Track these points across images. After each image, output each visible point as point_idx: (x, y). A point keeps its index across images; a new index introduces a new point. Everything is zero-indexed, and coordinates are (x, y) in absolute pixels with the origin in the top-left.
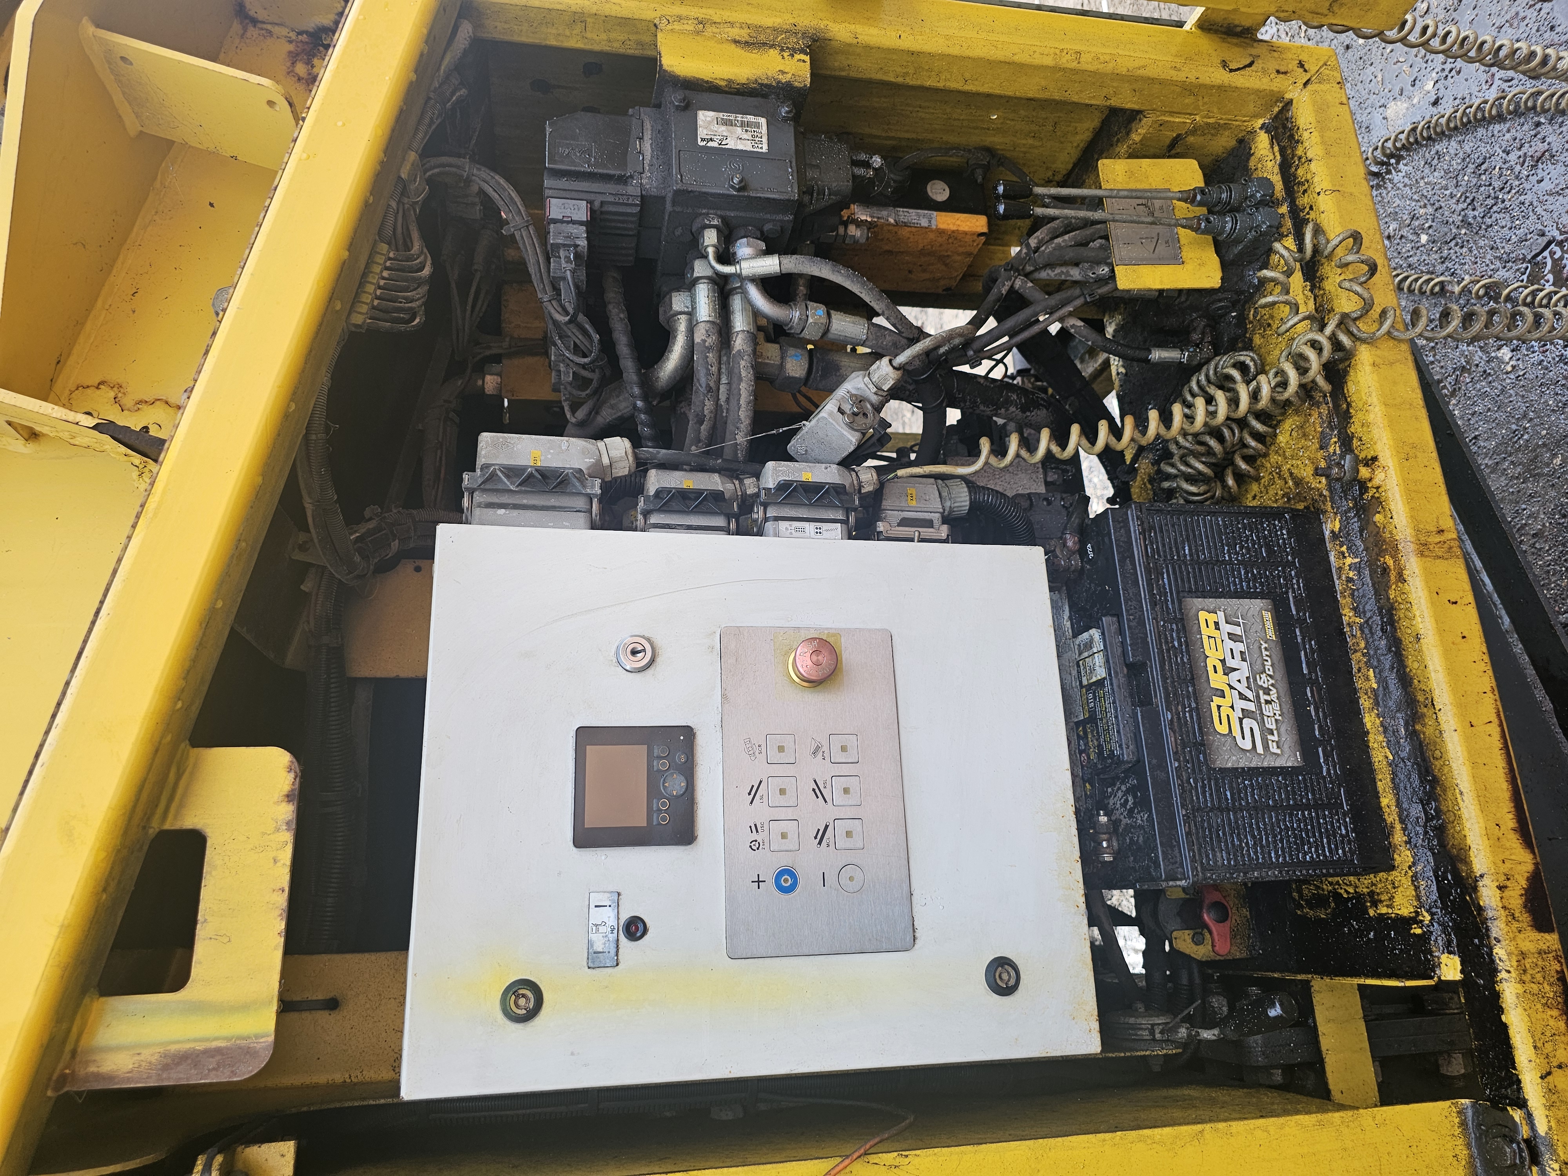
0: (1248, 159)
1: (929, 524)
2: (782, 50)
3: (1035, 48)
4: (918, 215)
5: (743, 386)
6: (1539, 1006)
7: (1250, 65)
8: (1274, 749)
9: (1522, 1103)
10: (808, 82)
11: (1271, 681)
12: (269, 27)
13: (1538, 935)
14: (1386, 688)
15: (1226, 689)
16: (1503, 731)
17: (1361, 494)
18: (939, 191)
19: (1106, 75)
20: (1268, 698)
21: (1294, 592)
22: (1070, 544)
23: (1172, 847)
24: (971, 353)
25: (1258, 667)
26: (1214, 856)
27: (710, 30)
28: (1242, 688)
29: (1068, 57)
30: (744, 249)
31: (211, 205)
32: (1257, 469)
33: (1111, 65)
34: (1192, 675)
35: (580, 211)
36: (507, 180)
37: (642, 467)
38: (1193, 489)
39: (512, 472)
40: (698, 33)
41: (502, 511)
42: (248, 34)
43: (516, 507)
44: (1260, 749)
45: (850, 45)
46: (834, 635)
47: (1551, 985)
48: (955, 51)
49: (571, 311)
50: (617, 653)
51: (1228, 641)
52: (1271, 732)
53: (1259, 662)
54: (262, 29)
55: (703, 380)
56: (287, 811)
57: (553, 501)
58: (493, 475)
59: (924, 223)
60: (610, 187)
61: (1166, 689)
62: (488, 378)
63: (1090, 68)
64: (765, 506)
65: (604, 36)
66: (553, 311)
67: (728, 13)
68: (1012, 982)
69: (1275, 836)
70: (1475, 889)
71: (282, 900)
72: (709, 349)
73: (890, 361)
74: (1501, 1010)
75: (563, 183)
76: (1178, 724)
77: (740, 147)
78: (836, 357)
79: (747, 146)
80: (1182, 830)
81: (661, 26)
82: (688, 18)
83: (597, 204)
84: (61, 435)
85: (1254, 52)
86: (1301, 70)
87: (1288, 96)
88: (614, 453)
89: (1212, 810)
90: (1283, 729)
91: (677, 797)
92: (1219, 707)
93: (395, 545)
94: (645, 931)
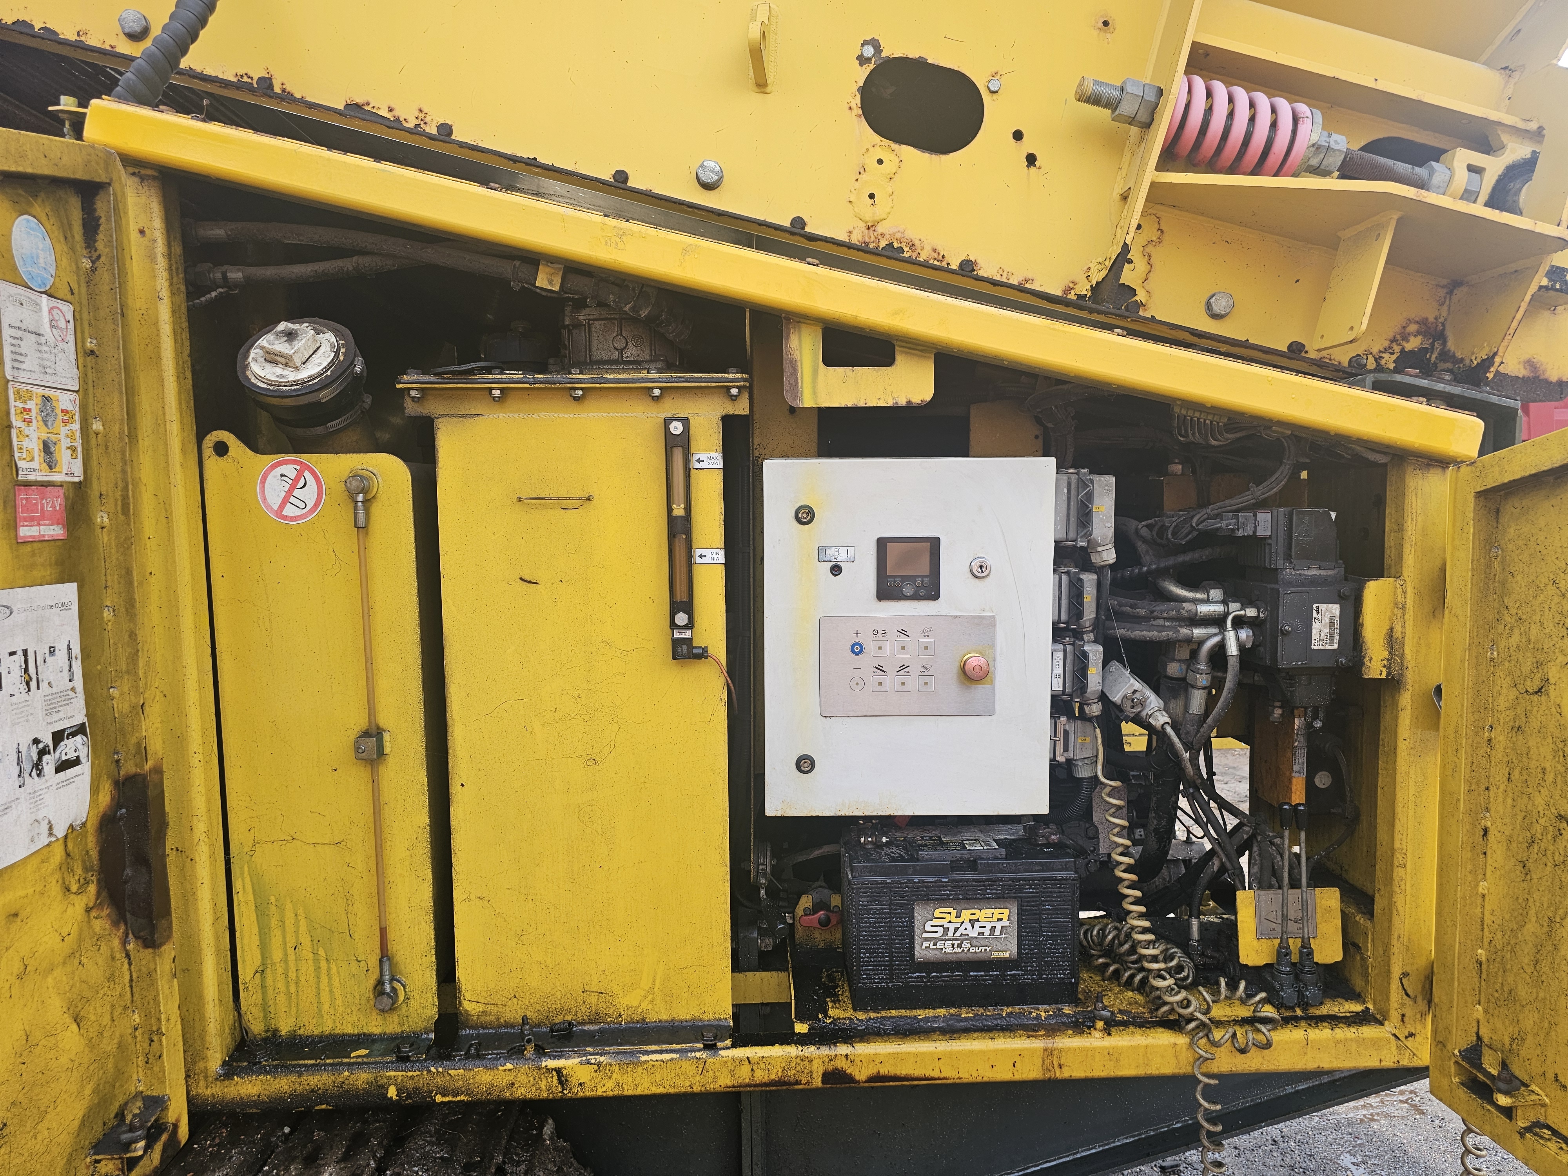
0: (1343, 998)
1: (1066, 749)
2: (1388, 660)
3: (1405, 835)
4: (1302, 764)
5: (1155, 633)
6: (784, 1065)
7: (1407, 994)
8: (925, 944)
9: (734, 1046)
10: (1365, 676)
11: (966, 950)
12: (1447, 303)
13: (820, 1073)
14: (962, 1021)
15: (961, 920)
16: (935, 1079)
17: (1087, 1026)
18: (1323, 780)
19: (1391, 888)
20: (956, 946)
21: (1022, 975)
22: (1053, 837)
23: (870, 872)
24: (1191, 791)
25: (974, 942)
26: (865, 897)
27: (1399, 612)
28: (961, 930)
29: (1401, 859)
30: (1244, 634)
31: (1297, 281)
32: (1109, 979)
33: (1397, 890)
34: (970, 899)
35: (1264, 530)
36: (1284, 486)
37: (1099, 570)
38: (1095, 932)
39: (1089, 496)
40: (1396, 604)
41: (1066, 491)
42: (1440, 290)
43: (1069, 499)
44: (925, 935)
45: (1397, 706)
46: (992, 681)
47: (794, 1075)
48: (1399, 779)
49: (1200, 527)
50: (980, 558)
51: (991, 925)
52: (935, 944)
53: (978, 944)
54: (1445, 298)
55: (1157, 608)
56: (902, 402)
57: (1073, 519)
58: (1088, 486)
59: (1296, 768)
60: (1281, 549)
61: (961, 881)
62: (1180, 467)
63: (1395, 874)
64: (1073, 644)
65: (1392, 544)
66: (1200, 515)
67: (1411, 624)
68: (803, 769)
69: (874, 936)
70: (845, 1043)
71: (861, 404)
72: (1178, 612)
73: (1168, 723)
74: (781, 1044)
75: (1282, 520)
76: (940, 886)
77: (1314, 631)
78: (1182, 697)
79: (1315, 635)
80: (879, 879)
81: (1398, 581)
82: (1405, 598)
83: (1269, 541)
84: (1122, 220)
85: (1419, 999)
86: (1407, 1034)
87: (1386, 1023)
88: (1105, 554)
89: (890, 899)
90: (937, 952)
91: (902, 591)
92: (950, 913)
93: (1050, 425)
94: (835, 575)
